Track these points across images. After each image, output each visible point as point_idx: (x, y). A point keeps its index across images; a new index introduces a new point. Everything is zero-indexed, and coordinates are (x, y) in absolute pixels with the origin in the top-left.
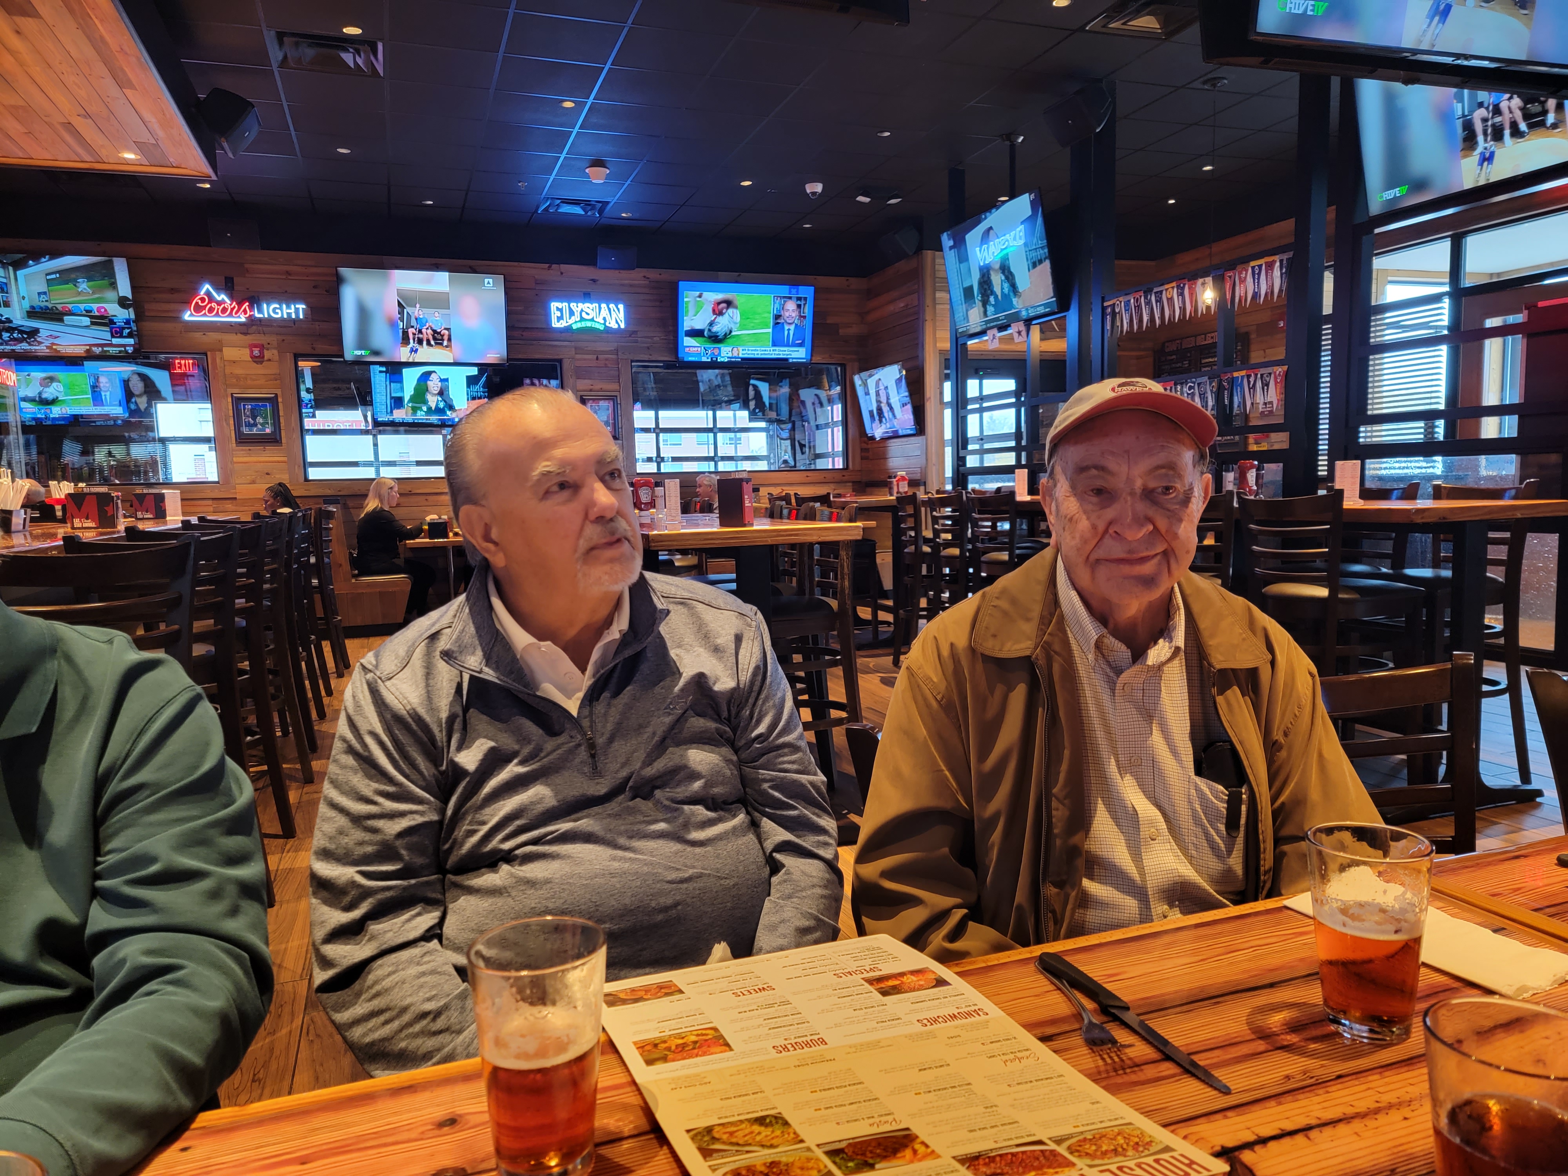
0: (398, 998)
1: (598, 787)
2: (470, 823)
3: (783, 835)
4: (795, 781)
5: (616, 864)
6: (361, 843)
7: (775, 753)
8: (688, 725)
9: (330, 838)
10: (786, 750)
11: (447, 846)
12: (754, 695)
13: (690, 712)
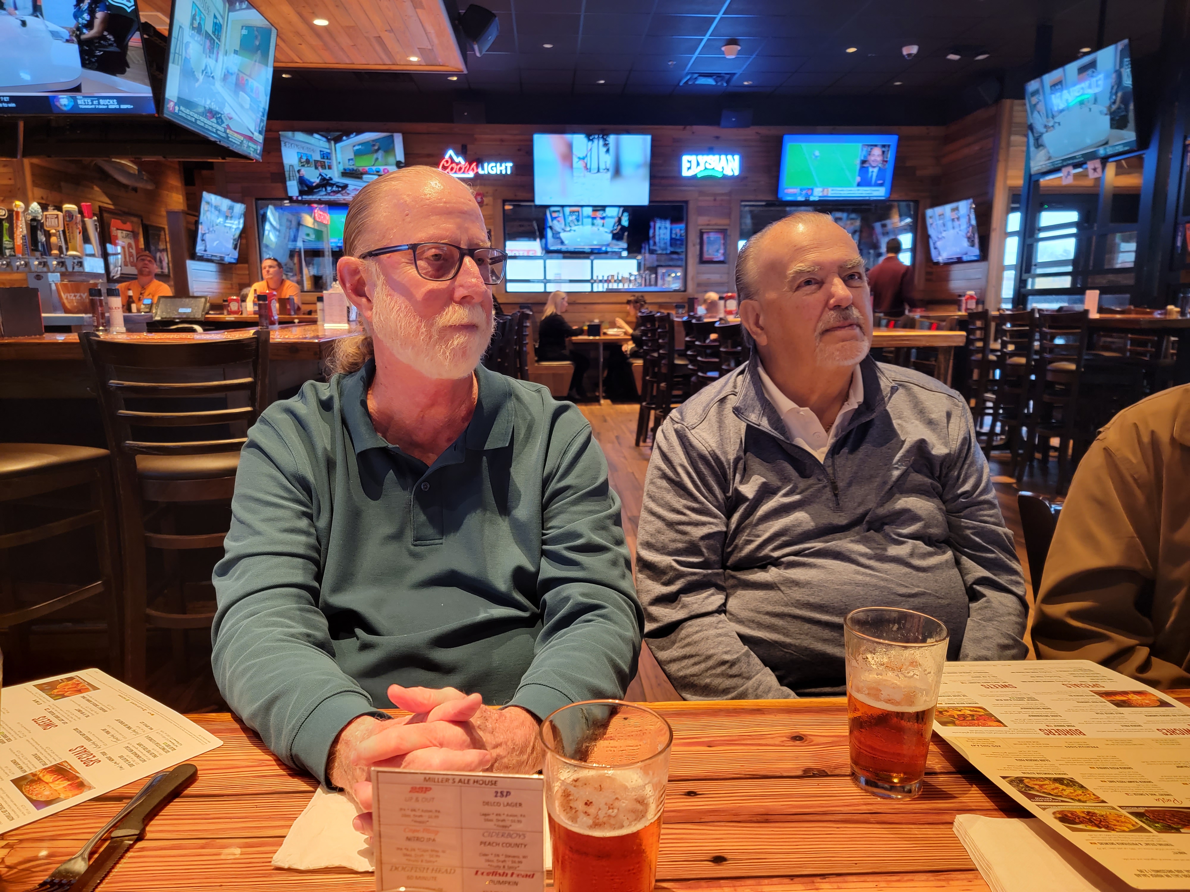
0: (704, 648)
1: (841, 519)
2: (748, 535)
3: (982, 572)
4: (993, 532)
5: (860, 577)
6: (674, 541)
7: (976, 507)
8: (909, 478)
9: (651, 535)
10: (986, 506)
11: (729, 549)
12: (961, 460)
13: (911, 470)
